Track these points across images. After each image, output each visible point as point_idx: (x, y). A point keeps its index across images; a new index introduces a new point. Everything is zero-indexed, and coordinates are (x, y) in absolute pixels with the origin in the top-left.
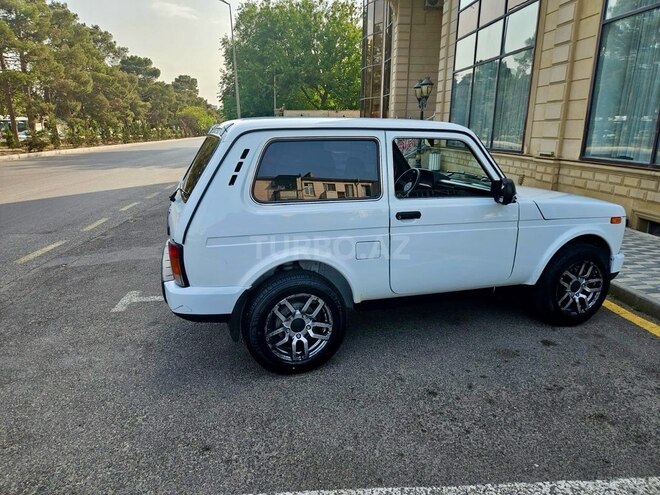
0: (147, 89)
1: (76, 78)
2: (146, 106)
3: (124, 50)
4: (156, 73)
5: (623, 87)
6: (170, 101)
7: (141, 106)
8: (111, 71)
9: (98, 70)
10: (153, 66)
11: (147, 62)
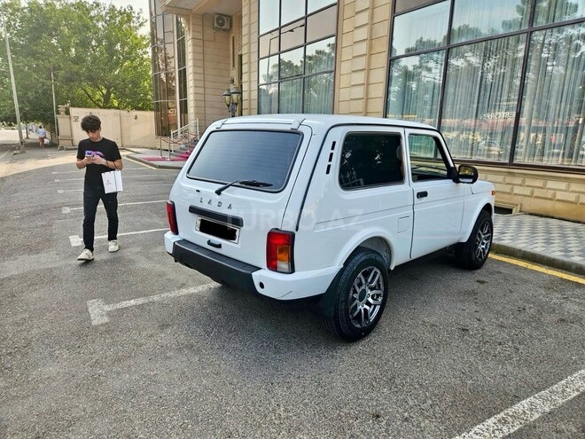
5: (404, 102)
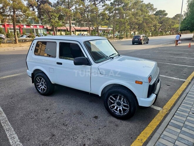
0: (162, 20)
1: (137, 19)
2: (159, 25)
3: (156, 9)
4: (166, 14)
6: (169, 23)
7: (158, 26)
8: (150, 16)
9: (145, 16)
10: (165, 12)
11: (164, 11)
